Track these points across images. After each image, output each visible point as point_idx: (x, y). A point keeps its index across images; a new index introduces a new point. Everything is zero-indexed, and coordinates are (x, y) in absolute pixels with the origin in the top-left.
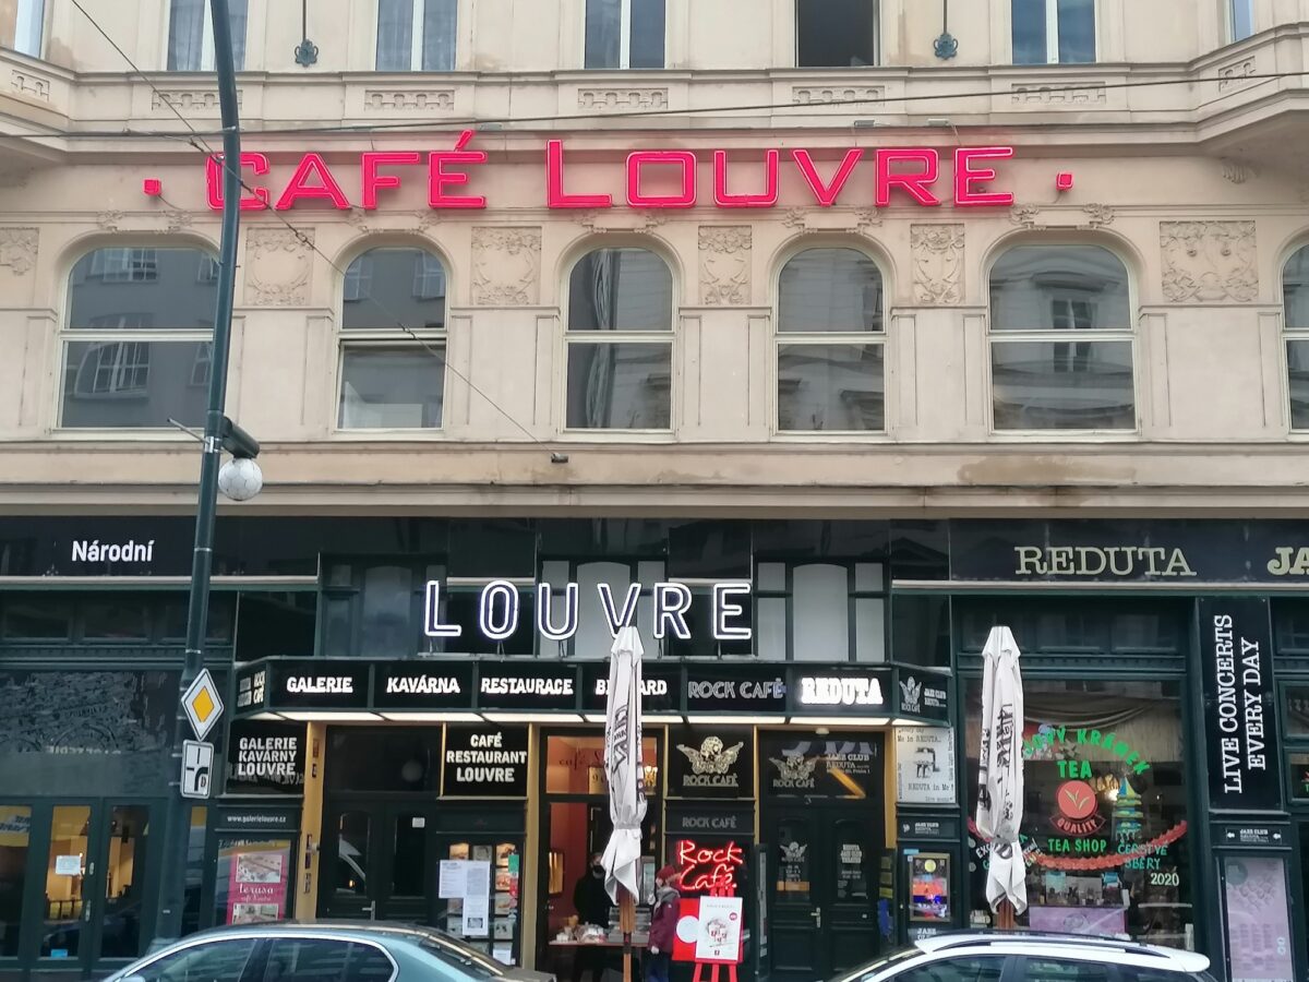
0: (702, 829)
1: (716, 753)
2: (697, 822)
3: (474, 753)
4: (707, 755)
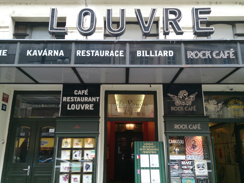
0: (184, 130)
1: (185, 97)
2: (181, 127)
3: (75, 98)
4: (181, 97)
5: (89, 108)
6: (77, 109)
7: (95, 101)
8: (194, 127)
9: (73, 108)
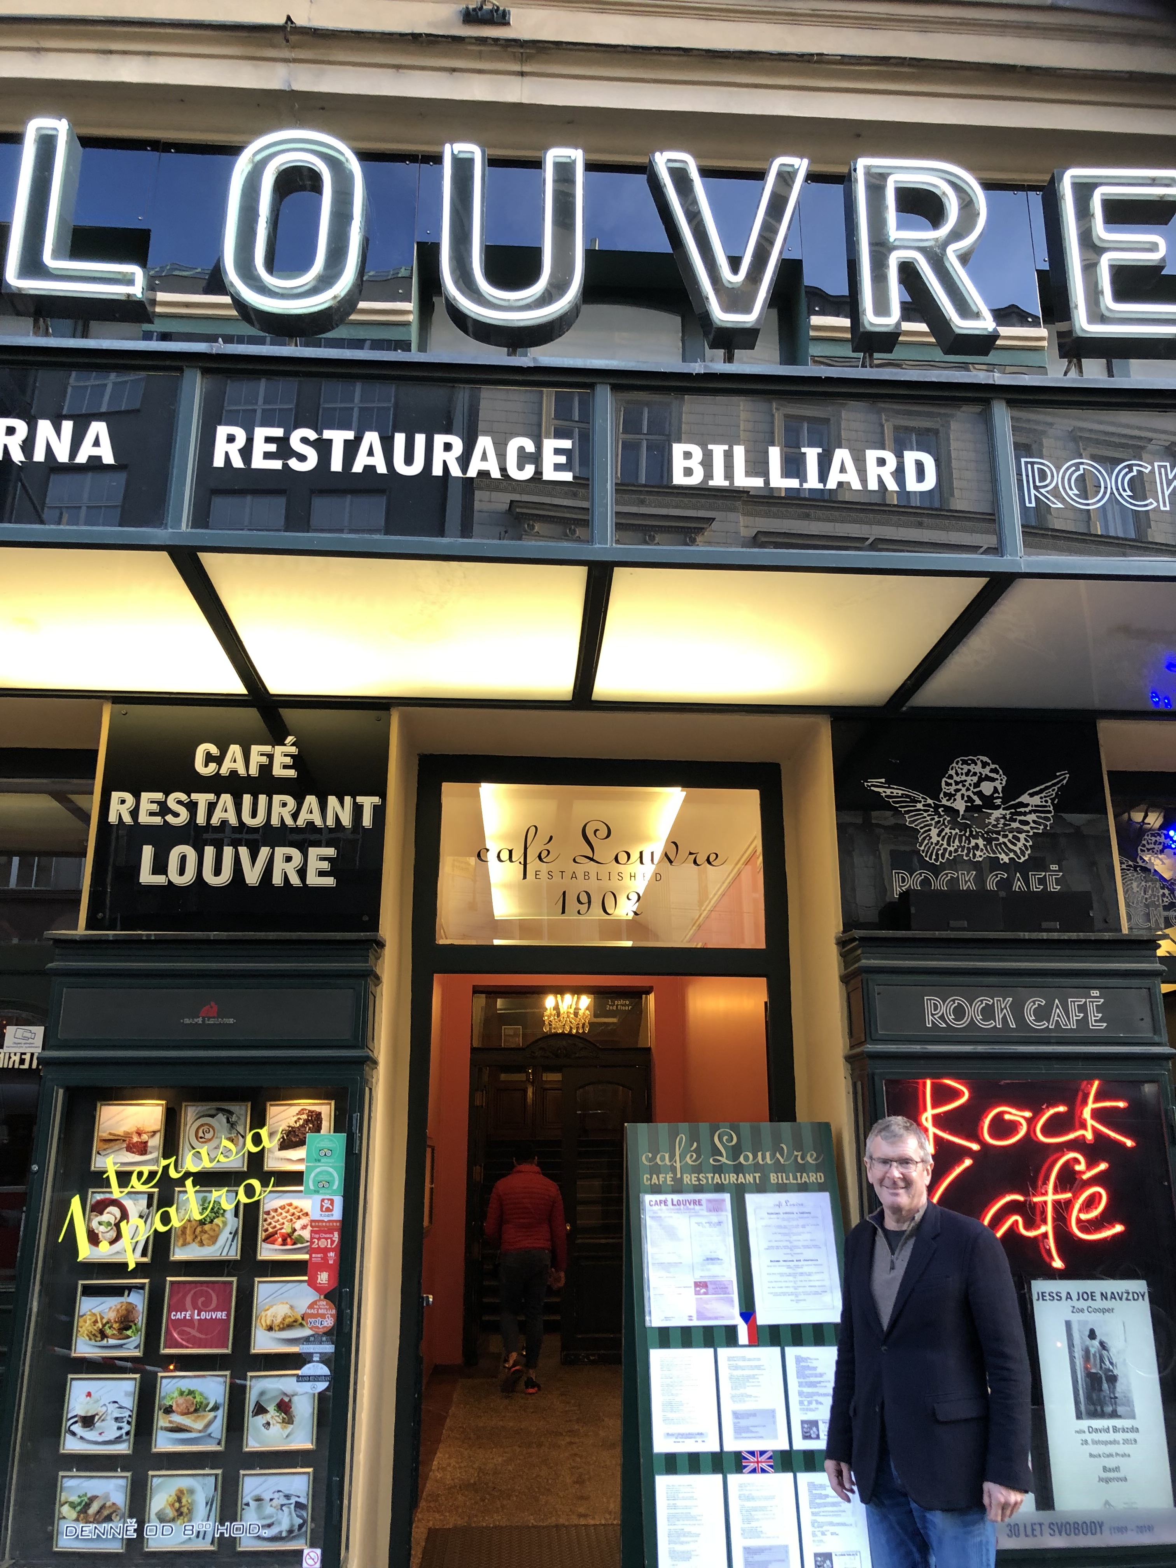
0: (993, 1038)
1: (988, 802)
2: (974, 1011)
4: (960, 805)
5: (302, 872)
6: (209, 877)
7: (346, 820)
8: (1057, 1012)
9: (182, 872)
